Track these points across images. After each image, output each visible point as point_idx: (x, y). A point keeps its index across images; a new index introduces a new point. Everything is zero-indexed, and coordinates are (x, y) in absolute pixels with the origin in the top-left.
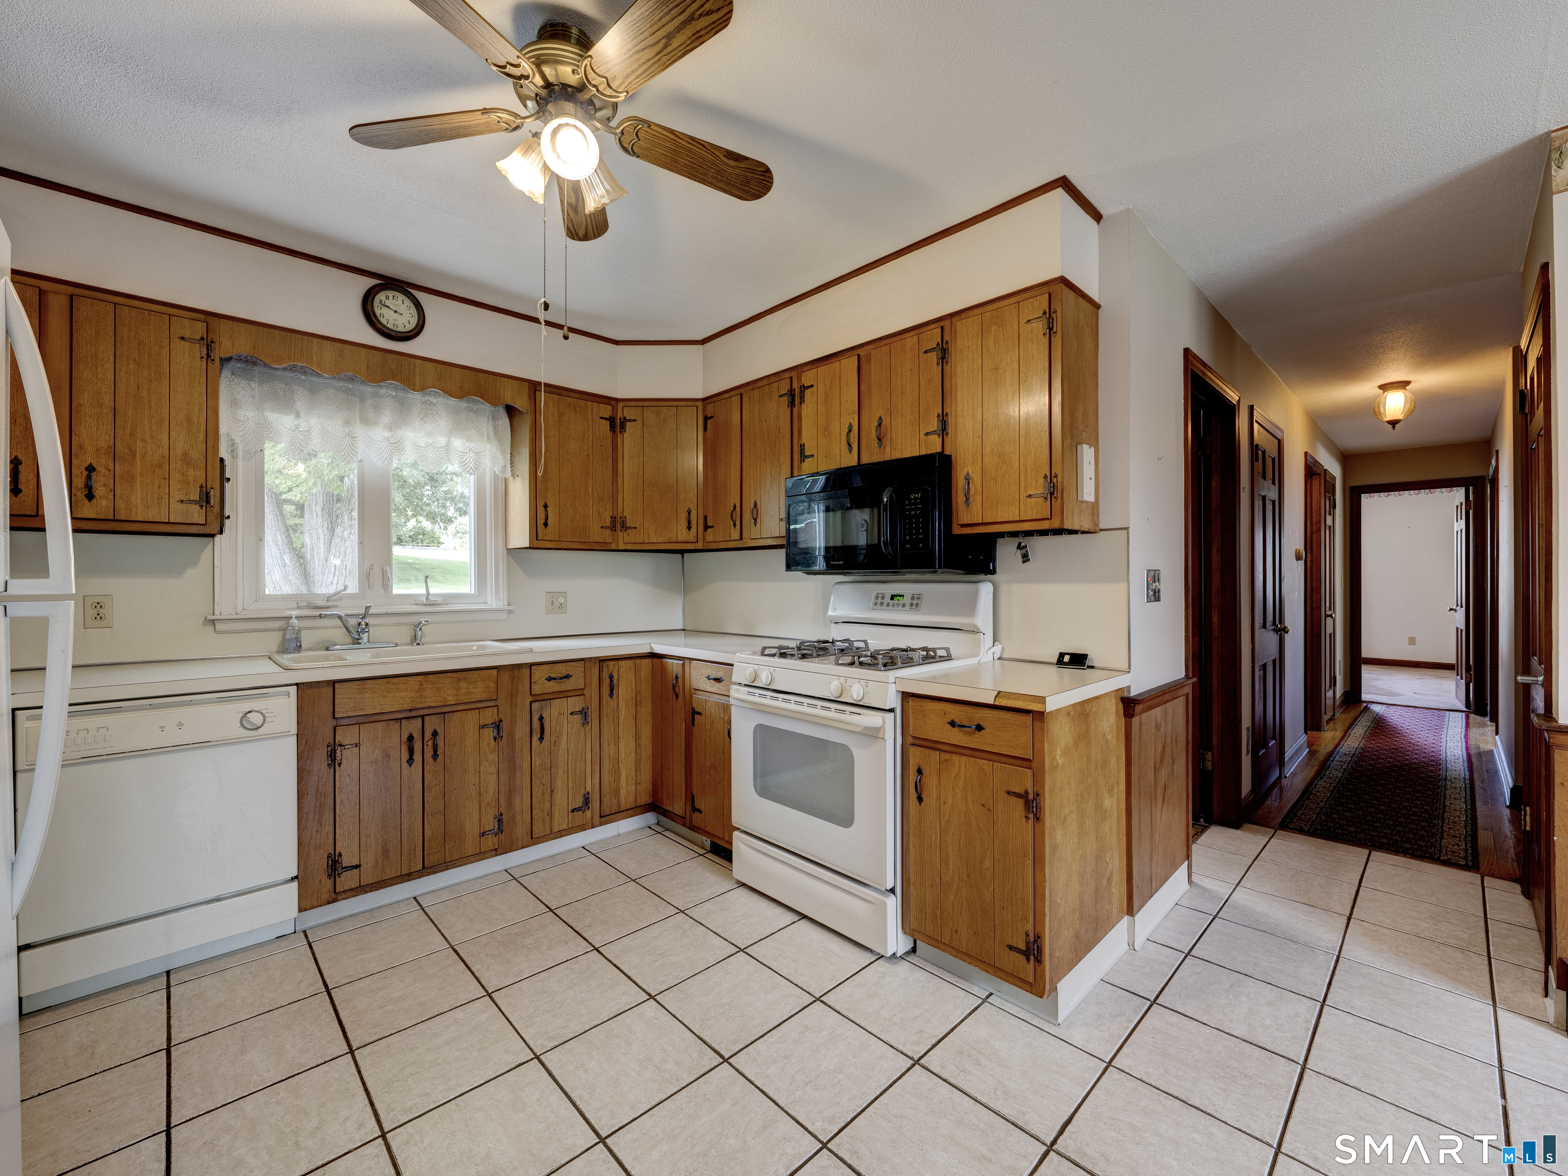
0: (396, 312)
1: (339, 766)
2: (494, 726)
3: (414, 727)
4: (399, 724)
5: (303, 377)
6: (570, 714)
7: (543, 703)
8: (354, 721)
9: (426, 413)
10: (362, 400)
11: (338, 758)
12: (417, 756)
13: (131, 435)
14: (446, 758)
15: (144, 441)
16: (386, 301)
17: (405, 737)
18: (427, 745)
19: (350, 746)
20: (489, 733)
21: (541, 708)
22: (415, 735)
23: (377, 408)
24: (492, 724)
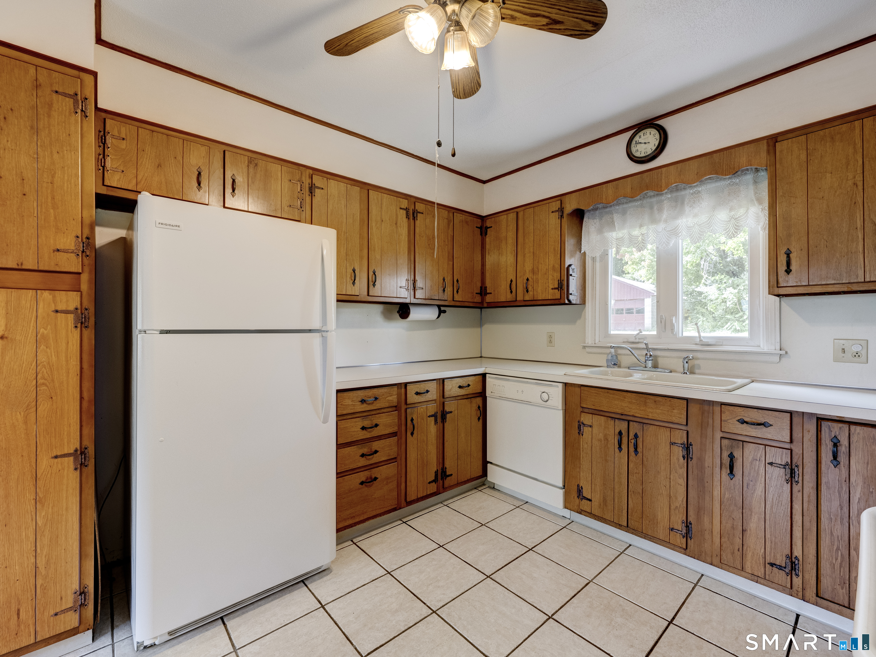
0: (645, 143)
1: (582, 436)
2: (683, 446)
3: (623, 426)
4: (614, 421)
5: (618, 208)
6: (768, 463)
7: (735, 443)
8: (591, 411)
9: (694, 201)
10: (651, 208)
11: (582, 431)
12: (624, 446)
13: (538, 262)
14: (644, 457)
15: (541, 264)
16: (639, 140)
17: (617, 431)
18: (631, 442)
19: (587, 426)
20: (679, 452)
21: (732, 447)
22: (623, 432)
23: (660, 210)
24: (681, 444)
